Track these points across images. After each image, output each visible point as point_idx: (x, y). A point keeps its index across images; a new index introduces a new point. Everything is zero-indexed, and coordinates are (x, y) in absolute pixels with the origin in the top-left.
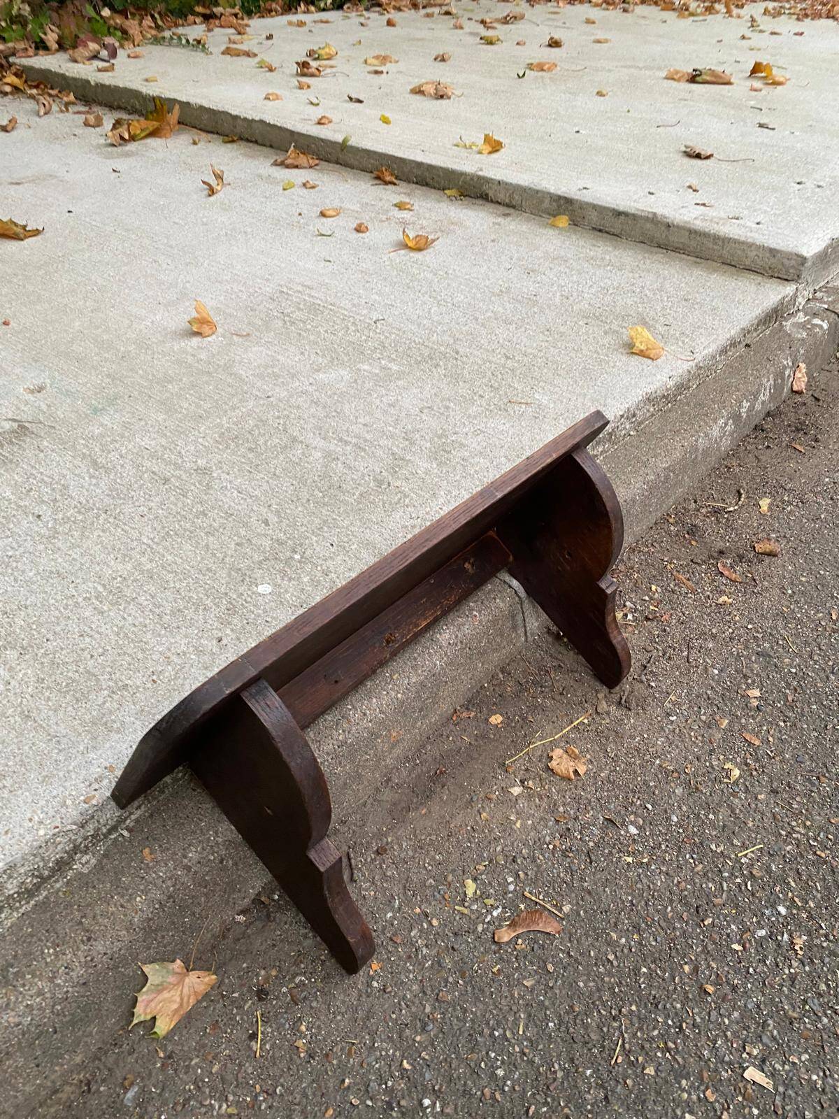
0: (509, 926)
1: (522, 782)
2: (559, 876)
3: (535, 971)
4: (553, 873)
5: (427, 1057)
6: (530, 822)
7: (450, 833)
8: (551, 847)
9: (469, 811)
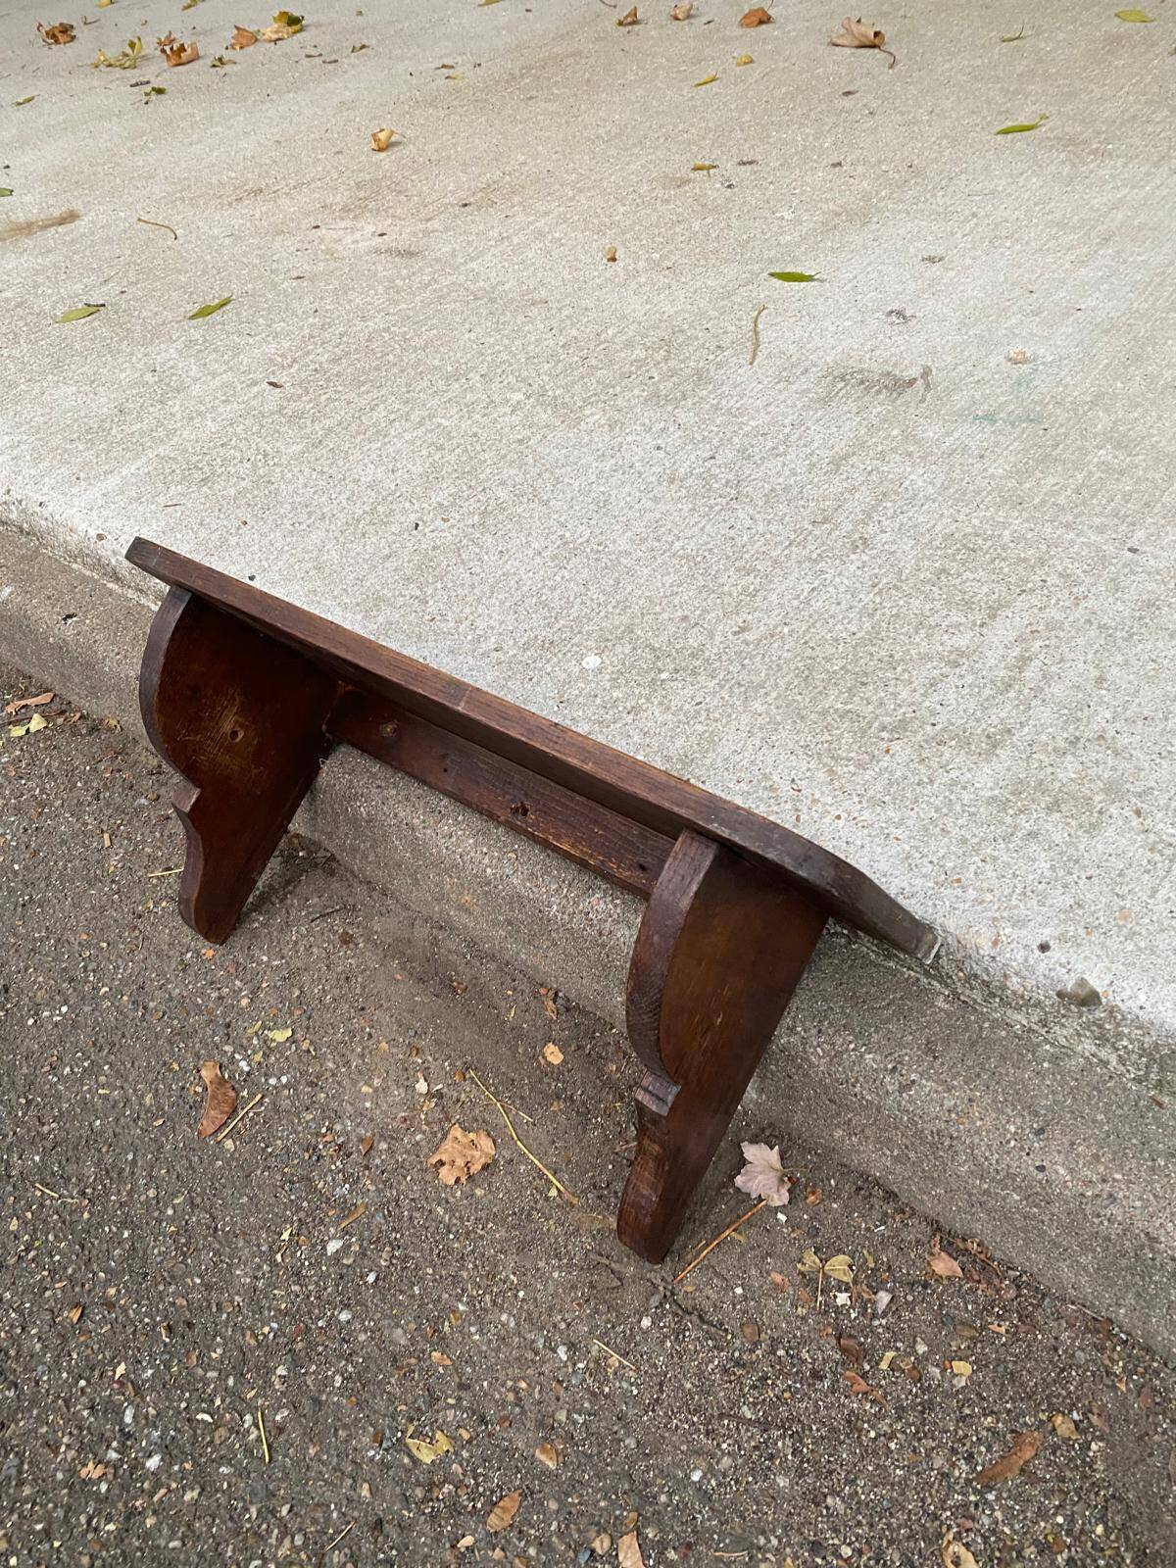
0: (222, 1078)
1: (438, 1095)
2: (278, 1139)
3: (161, 1108)
4: (283, 1131)
6: (368, 1105)
7: (363, 1009)
8: (324, 1130)
9: (395, 1028)
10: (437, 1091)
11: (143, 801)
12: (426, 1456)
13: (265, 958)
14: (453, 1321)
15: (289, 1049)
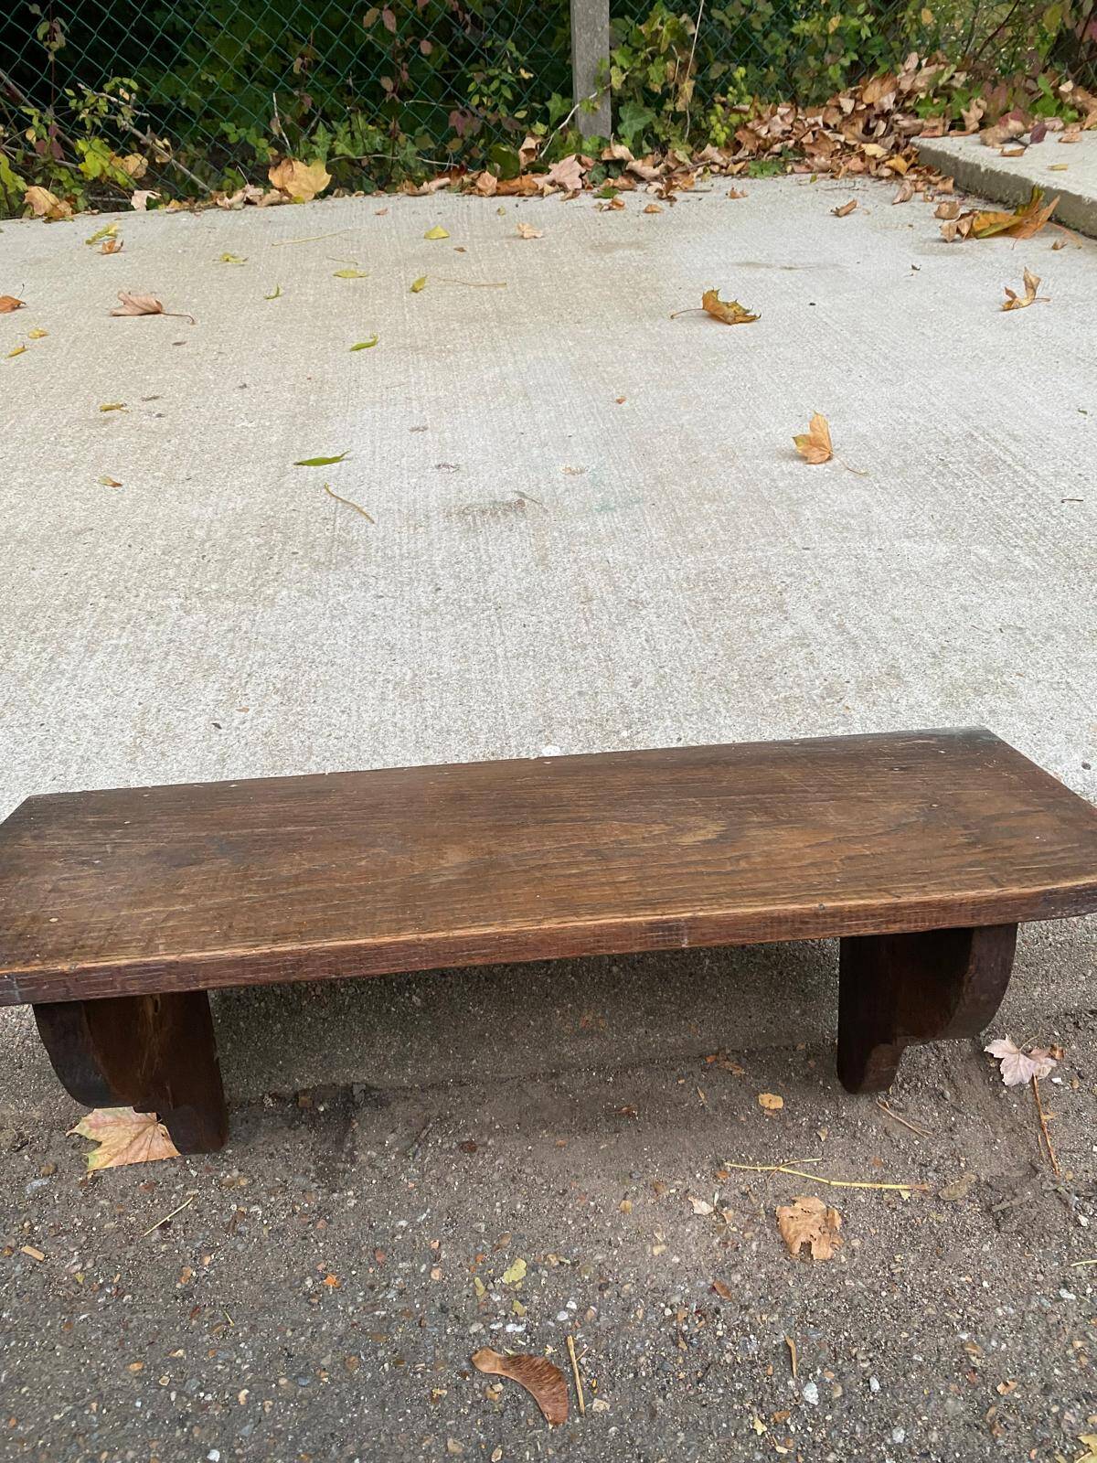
0: (509, 1358)
1: (723, 1203)
2: (637, 1358)
3: (479, 1442)
4: (633, 1347)
5: (267, 1410)
6: (676, 1260)
7: (565, 1191)
8: (668, 1312)
9: (615, 1184)
10: (719, 1201)
11: (37, 1183)
13: (403, 1223)
14: (975, 1351)
15: (541, 1276)
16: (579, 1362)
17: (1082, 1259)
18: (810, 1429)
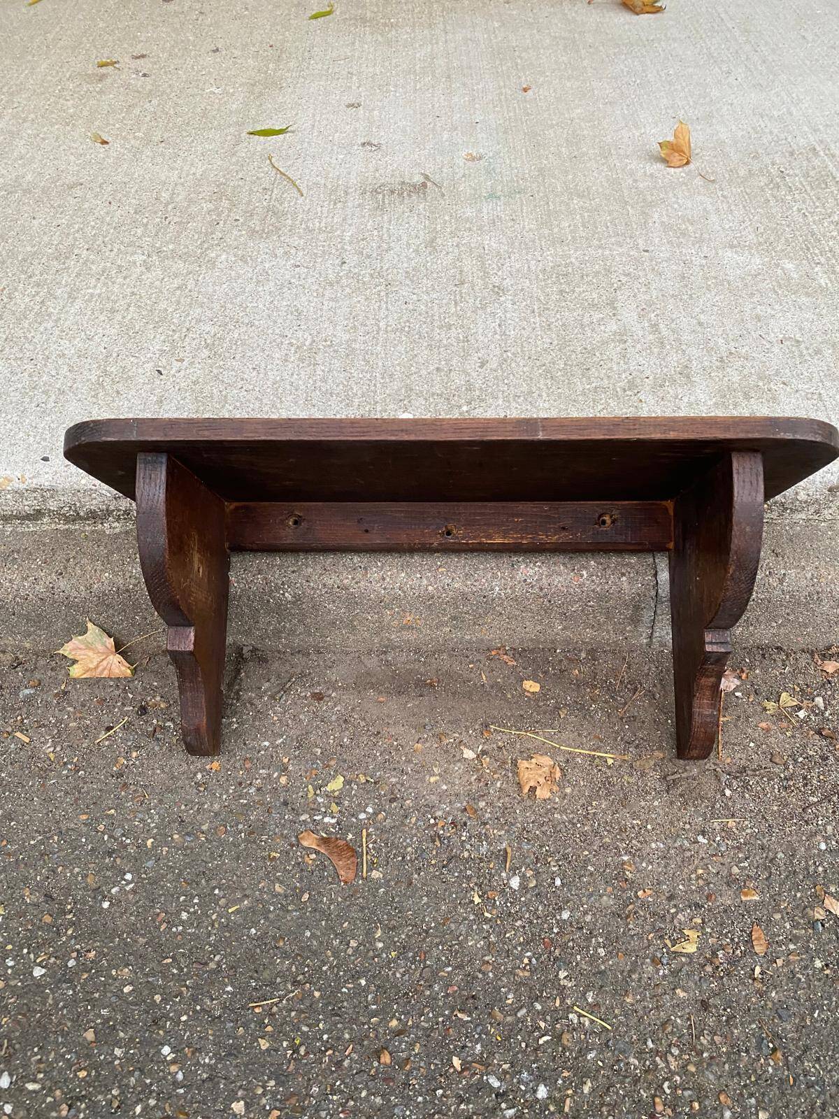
0: (323, 838)
1: (484, 752)
2: (406, 848)
3: (296, 887)
4: (404, 841)
5: (164, 853)
6: (444, 787)
7: (379, 733)
8: (432, 821)
9: (413, 731)
10: (482, 751)
11: (27, 692)
12: (691, 948)
13: (267, 744)
14: (629, 868)
15: (352, 788)
16: (367, 847)
17: (719, 818)
18: (509, 905)
